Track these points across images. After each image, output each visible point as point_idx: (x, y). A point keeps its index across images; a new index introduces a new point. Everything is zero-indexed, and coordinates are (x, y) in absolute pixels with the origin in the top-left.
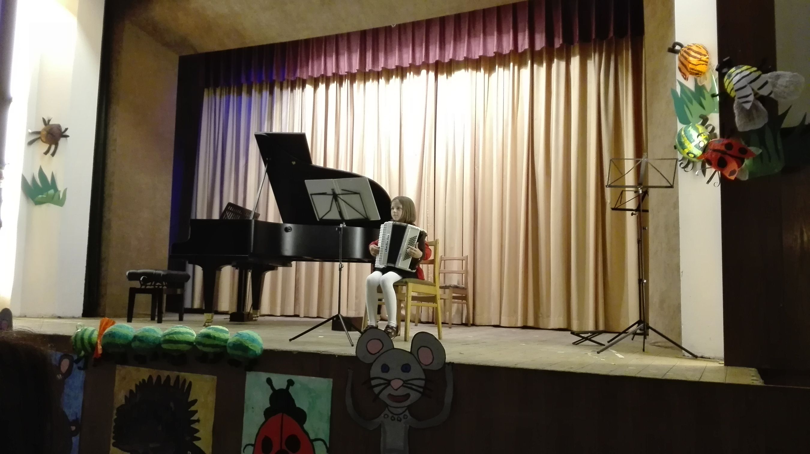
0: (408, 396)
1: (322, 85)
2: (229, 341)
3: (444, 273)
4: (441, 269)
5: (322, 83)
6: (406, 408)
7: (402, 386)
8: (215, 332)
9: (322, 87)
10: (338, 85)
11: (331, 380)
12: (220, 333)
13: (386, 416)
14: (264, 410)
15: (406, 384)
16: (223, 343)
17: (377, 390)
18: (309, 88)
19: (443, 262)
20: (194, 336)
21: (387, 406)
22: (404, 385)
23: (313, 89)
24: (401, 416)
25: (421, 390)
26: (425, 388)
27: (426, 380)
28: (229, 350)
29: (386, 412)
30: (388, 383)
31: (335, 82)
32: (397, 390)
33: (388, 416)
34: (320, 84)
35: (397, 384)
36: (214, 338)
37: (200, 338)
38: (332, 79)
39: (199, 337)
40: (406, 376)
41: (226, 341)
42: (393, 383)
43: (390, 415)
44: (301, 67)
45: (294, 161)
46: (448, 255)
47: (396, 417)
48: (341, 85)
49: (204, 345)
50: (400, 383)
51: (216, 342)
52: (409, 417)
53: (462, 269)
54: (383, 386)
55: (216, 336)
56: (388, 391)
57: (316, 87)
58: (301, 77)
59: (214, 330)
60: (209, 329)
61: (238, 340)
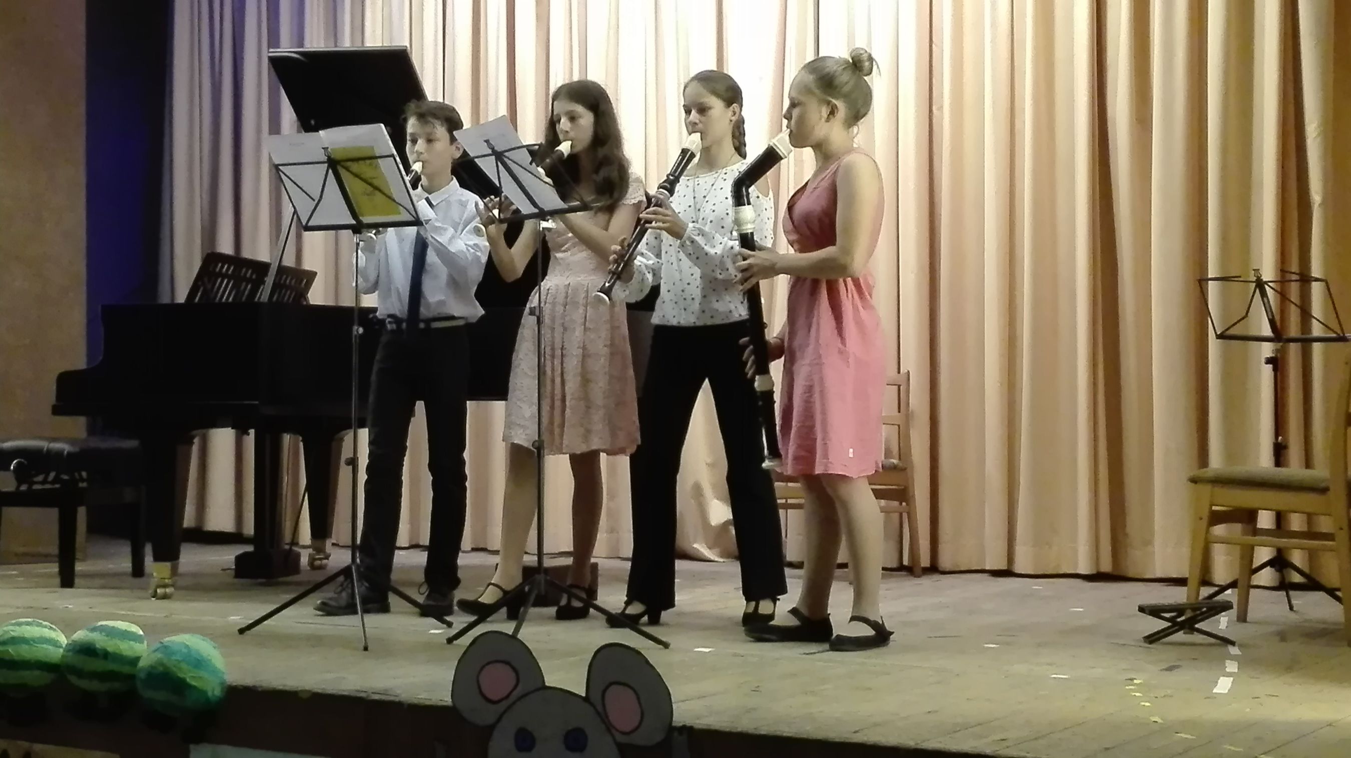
2: (141, 664)
8: (110, 638)
12: (120, 643)
16: (127, 669)
20: (61, 648)
28: (140, 688)
36: (105, 655)
37: (72, 653)
39: (71, 650)
41: (136, 661)
49: (82, 674)
51: (111, 666)
55: (108, 649)
59: (103, 634)
60: (94, 629)
61: (161, 663)
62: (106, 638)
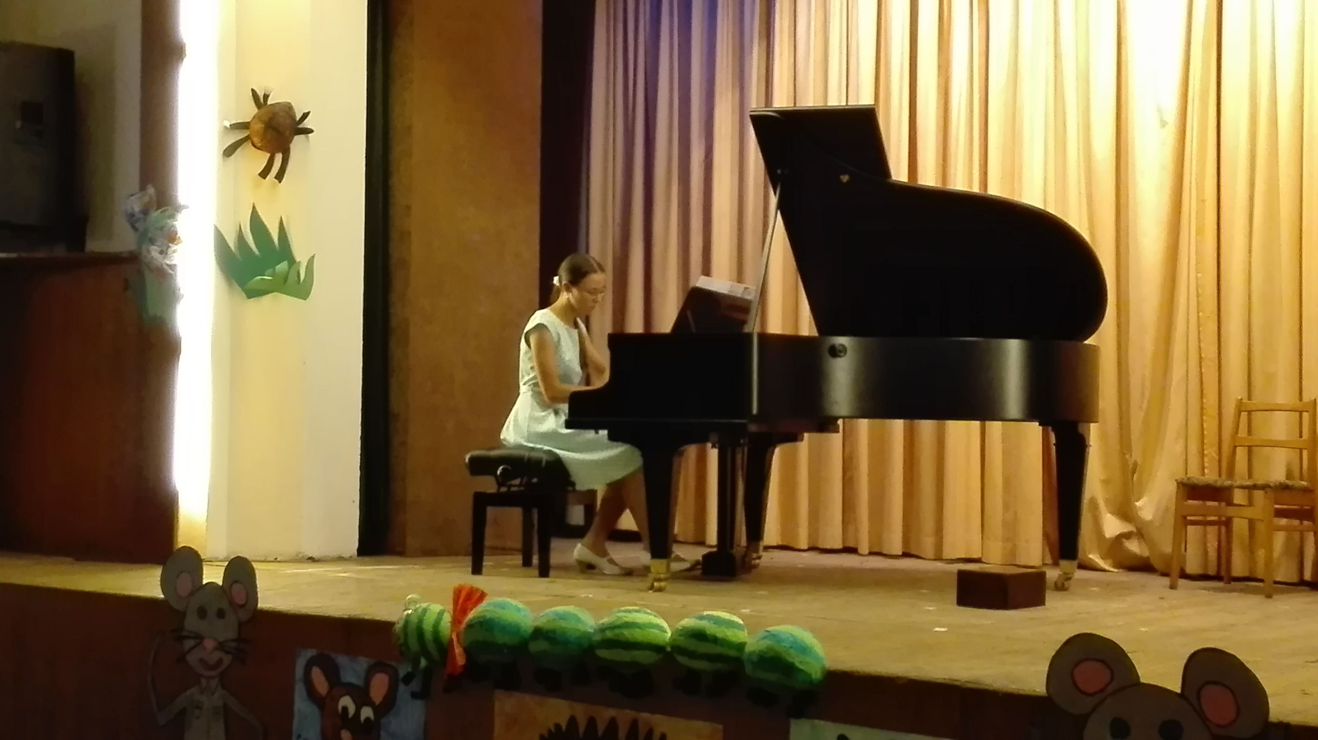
2: (748, 649)
3: (1250, 447)
4: (1239, 435)
8: (716, 626)
12: (726, 630)
16: (733, 653)
19: (1244, 415)
20: (666, 632)
28: (749, 669)
36: (715, 640)
37: (682, 638)
39: (681, 635)
41: (741, 646)
45: (844, 173)
46: (1258, 399)
49: (692, 655)
51: (718, 650)
53: (1301, 436)
55: (717, 635)
59: (712, 622)
60: (702, 618)
61: (770, 649)
62: (713, 625)
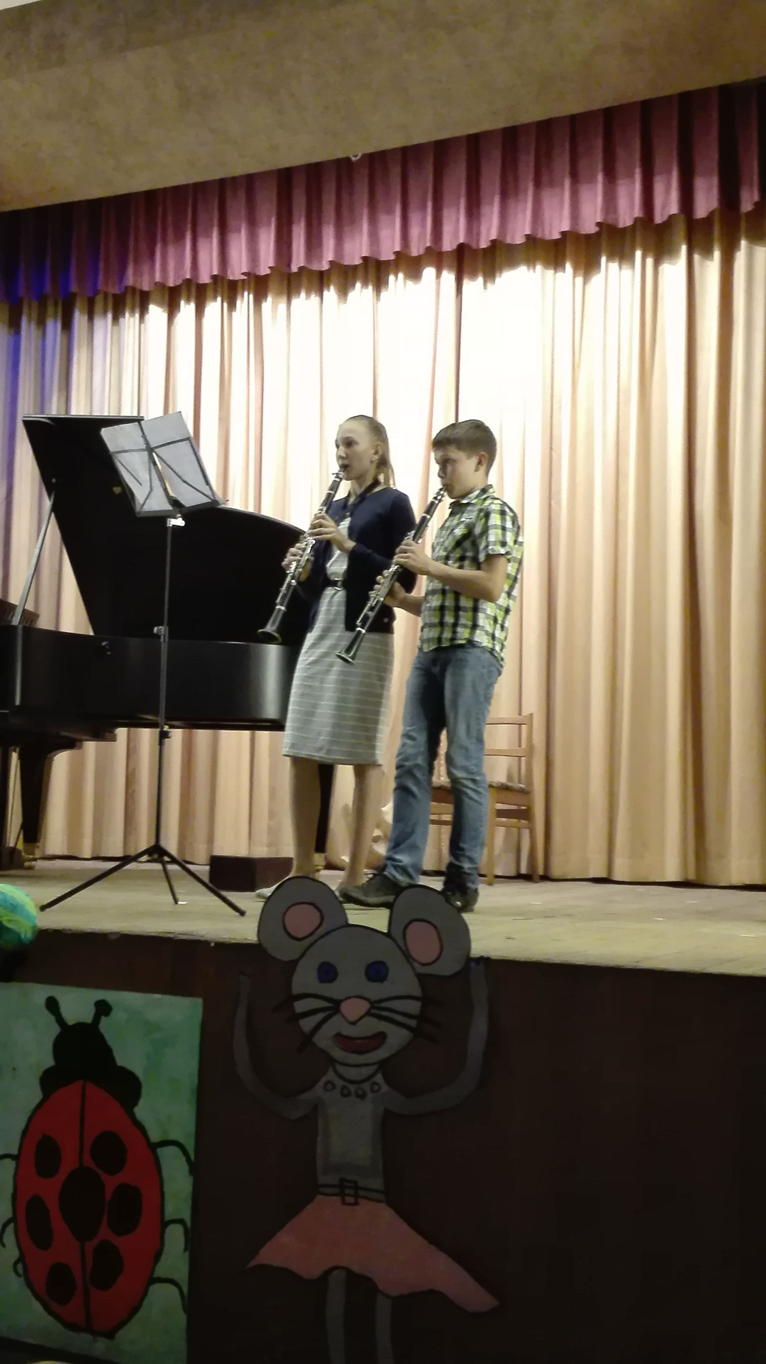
0: (380, 1038)
1: (187, 306)
5: (188, 301)
6: (375, 1067)
7: (368, 1013)
9: (187, 309)
10: (225, 305)
11: (199, 1001)
13: (329, 1086)
14: (40, 1074)
15: (376, 1009)
17: (307, 1024)
18: (156, 313)
21: (332, 1061)
22: (373, 1011)
23: (165, 316)
24: (366, 1086)
25: (413, 1023)
26: (420, 1018)
27: (425, 1000)
29: (330, 1075)
30: (335, 1006)
31: (219, 299)
32: (354, 1023)
33: (334, 1086)
34: (182, 303)
35: (353, 1009)
38: (210, 292)
40: (376, 991)
42: (344, 1007)
43: (339, 1083)
44: (136, 262)
45: (117, 485)
47: (352, 1088)
48: (232, 306)
50: (364, 1006)
52: (385, 1088)
53: (522, 747)
54: (320, 1016)
56: (335, 1025)
57: (172, 309)
58: (138, 286)
